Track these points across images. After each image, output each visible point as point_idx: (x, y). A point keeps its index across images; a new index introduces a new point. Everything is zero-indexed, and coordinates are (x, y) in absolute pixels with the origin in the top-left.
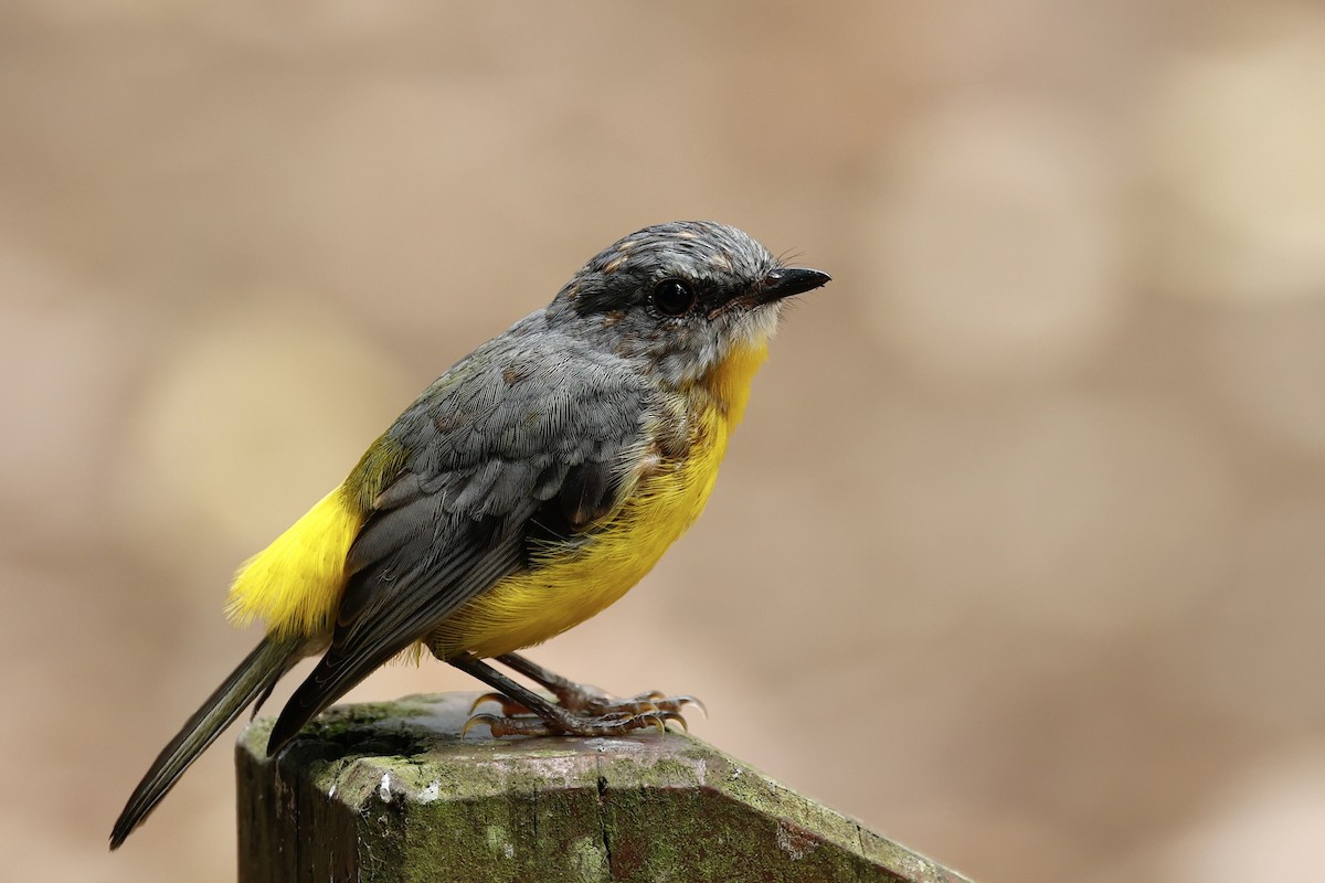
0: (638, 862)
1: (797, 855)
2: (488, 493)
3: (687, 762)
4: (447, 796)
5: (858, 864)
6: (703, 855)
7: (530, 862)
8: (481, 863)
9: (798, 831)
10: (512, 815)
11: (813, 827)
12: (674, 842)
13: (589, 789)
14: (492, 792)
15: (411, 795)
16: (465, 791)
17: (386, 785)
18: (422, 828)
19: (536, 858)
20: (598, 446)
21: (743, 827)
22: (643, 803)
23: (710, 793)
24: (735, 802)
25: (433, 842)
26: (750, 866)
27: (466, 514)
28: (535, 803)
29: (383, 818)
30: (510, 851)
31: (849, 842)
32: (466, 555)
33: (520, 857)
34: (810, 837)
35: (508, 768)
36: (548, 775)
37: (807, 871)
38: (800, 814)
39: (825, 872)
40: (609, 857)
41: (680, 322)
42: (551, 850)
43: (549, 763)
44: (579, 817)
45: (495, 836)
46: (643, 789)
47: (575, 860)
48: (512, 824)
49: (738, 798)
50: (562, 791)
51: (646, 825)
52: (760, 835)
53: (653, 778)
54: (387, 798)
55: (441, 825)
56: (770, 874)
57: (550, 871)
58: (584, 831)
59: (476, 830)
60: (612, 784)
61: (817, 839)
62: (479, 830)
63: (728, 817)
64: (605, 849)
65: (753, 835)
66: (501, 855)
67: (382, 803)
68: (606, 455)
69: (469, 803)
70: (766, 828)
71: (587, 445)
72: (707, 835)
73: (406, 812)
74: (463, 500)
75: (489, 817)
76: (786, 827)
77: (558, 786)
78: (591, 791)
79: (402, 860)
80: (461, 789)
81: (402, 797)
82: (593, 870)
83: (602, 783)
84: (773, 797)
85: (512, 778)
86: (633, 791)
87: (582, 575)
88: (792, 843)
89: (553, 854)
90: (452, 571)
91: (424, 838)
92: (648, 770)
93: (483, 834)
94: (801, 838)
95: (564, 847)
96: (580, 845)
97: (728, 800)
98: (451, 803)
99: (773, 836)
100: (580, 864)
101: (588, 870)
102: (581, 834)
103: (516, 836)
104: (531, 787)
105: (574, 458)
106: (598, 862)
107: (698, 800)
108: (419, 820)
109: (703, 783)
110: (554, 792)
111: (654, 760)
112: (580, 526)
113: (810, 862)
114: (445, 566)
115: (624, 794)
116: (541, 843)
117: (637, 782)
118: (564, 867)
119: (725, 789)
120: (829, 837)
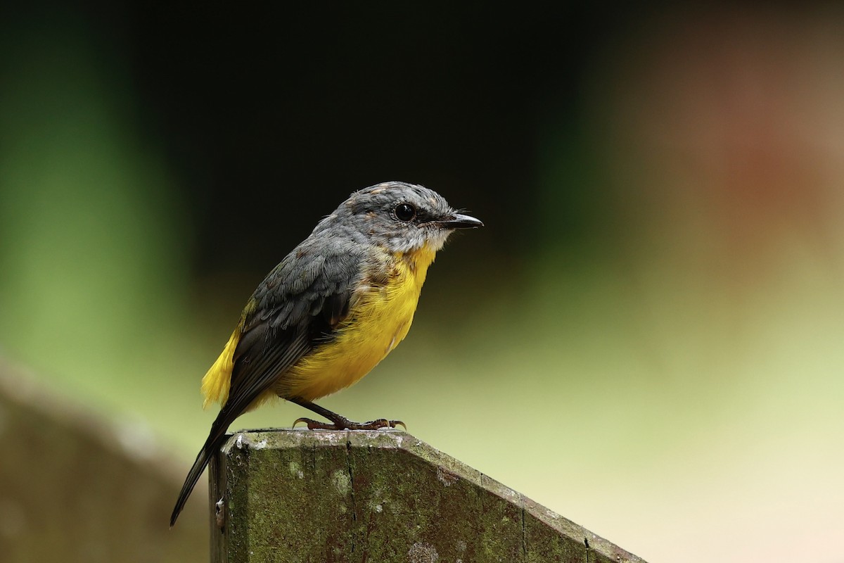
0: (366, 483)
1: (448, 484)
2: (288, 317)
3: (393, 437)
4: (270, 447)
5: (479, 490)
6: (400, 482)
7: (312, 481)
8: (287, 480)
9: (448, 473)
10: (302, 457)
11: (456, 471)
12: (385, 475)
13: (342, 446)
14: (292, 445)
15: (251, 445)
16: (278, 445)
17: (239, 440)
18: (257, 462)
19: (314, 479)
20: (338, 285)
21: (420, 469)
22: (369, 454)
23: (402, 451)
24: (416, 456)
25: (262, 469)
26: (423, 488)
27: (279, 328)
28: (314, 452)
29: (239, 457)
30: (301, 475)
31: (474, 479)
32: (281, 346)
33: (306, 478)
34: (454, 476)
35: (303, 436)
36: (322, 439)
37: (453, 492)
38: (450, 464)
39: (462, 493)
40: (352, 480)
41: (405, 225)
42: (322, 476)
43: (323, 434)
44: (336, 460)
45: (294, 467)
46: (369, 448)
47: (334, 481)
48: (303, 461)
49: (418, 455)
50: (328, 447)
51: (371, 465)
52: (429, 472)
53: (375, 443)
54: (240, 447)
55: (267, 461)
56: (434, 492)
57: (322, 485)
58: (339, 467)
59: (284, 464)
60: (354, 444)
61: (457, 477)
62: (286, 464)
63: (412, 464)
64: (349, 476)
65: (425, 473)
66: (297, 477)
67: (238, 449)
68: (343, 289)
69: (281, 450)
70: (432, 470)
71: (333, 286)
72: (402, 472)
73: (249, 453)
74: (278, 321)
75: (291, 458)
76: (442, 470)
77: (326, 444)
78: (343, 447)
79: (247, 477)
80: (277, 444)
81: (247, 445)
82: (344, 486)
83: (349, 444)
84: (437, 456)
85: (303, 440)
86: (364, 448)
87: (341, 351)
88: (445, 478)
89: (323, 478)
90: (276, 354)
91: (258, 466)
92: (373, 440)
93: (288, 466)
94: (450, 476)
95: (329, 474)
96: (336, 474)
97: (411, 455)
98: (272, 450)
99: (435, 474)
100: (337, 483)
101: (341, 486)
102: (337, 468)
103: (304, 467)
104: (312, 444)
105: (327, 294)
106: (346, 483)
107: (397, 454)
108: (255, 457)
109: (400, 446)
110: (324, 447)
111: (377, 435)
112: (334, 325)
113: (454, 488)
114: (272, 352)
115: (359, 449)
116: (317, 472)
117: (367, 444)
118: (329, 484)
119: (411, 450)
120: (465, 476)
